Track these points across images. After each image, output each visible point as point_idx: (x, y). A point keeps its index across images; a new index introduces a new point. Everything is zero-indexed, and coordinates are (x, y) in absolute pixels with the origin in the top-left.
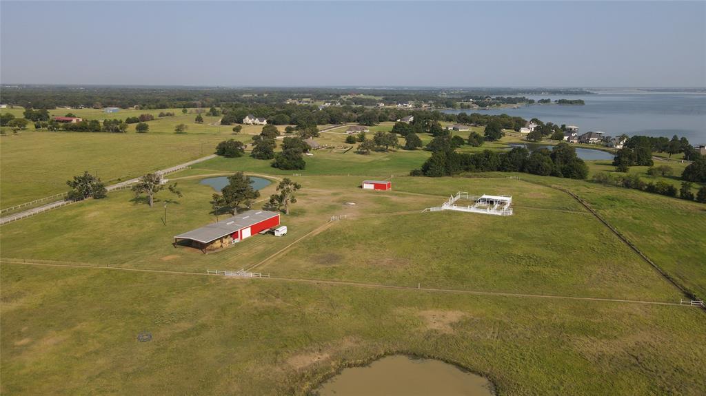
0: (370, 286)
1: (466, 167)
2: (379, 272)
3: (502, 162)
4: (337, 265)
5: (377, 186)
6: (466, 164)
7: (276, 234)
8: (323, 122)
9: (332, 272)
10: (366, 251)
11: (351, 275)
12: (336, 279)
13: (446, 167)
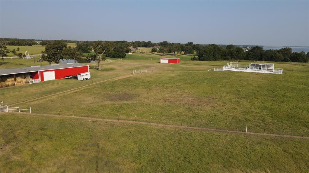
0: (170, 127)
1: (225, 57)
2: (180, 110)
3: (247, 55)
4: (128, 102)
5: (170, 61)
6: (225, 56)
7: (79, 78)
8: (141, 46)
9: (120, 109)
10: (163, 91)
11: (144, 113)
12: (122, 117)
13: (214, 55)
